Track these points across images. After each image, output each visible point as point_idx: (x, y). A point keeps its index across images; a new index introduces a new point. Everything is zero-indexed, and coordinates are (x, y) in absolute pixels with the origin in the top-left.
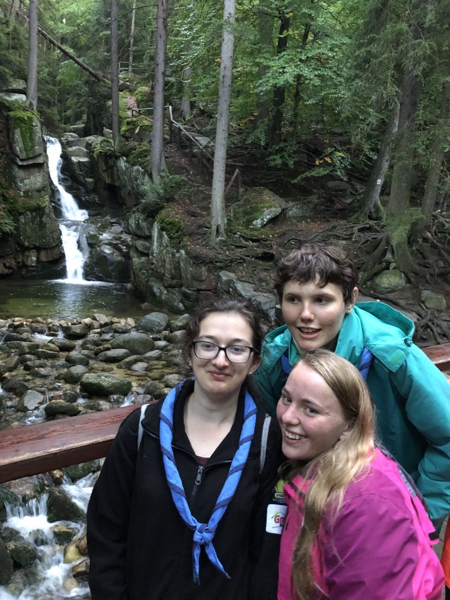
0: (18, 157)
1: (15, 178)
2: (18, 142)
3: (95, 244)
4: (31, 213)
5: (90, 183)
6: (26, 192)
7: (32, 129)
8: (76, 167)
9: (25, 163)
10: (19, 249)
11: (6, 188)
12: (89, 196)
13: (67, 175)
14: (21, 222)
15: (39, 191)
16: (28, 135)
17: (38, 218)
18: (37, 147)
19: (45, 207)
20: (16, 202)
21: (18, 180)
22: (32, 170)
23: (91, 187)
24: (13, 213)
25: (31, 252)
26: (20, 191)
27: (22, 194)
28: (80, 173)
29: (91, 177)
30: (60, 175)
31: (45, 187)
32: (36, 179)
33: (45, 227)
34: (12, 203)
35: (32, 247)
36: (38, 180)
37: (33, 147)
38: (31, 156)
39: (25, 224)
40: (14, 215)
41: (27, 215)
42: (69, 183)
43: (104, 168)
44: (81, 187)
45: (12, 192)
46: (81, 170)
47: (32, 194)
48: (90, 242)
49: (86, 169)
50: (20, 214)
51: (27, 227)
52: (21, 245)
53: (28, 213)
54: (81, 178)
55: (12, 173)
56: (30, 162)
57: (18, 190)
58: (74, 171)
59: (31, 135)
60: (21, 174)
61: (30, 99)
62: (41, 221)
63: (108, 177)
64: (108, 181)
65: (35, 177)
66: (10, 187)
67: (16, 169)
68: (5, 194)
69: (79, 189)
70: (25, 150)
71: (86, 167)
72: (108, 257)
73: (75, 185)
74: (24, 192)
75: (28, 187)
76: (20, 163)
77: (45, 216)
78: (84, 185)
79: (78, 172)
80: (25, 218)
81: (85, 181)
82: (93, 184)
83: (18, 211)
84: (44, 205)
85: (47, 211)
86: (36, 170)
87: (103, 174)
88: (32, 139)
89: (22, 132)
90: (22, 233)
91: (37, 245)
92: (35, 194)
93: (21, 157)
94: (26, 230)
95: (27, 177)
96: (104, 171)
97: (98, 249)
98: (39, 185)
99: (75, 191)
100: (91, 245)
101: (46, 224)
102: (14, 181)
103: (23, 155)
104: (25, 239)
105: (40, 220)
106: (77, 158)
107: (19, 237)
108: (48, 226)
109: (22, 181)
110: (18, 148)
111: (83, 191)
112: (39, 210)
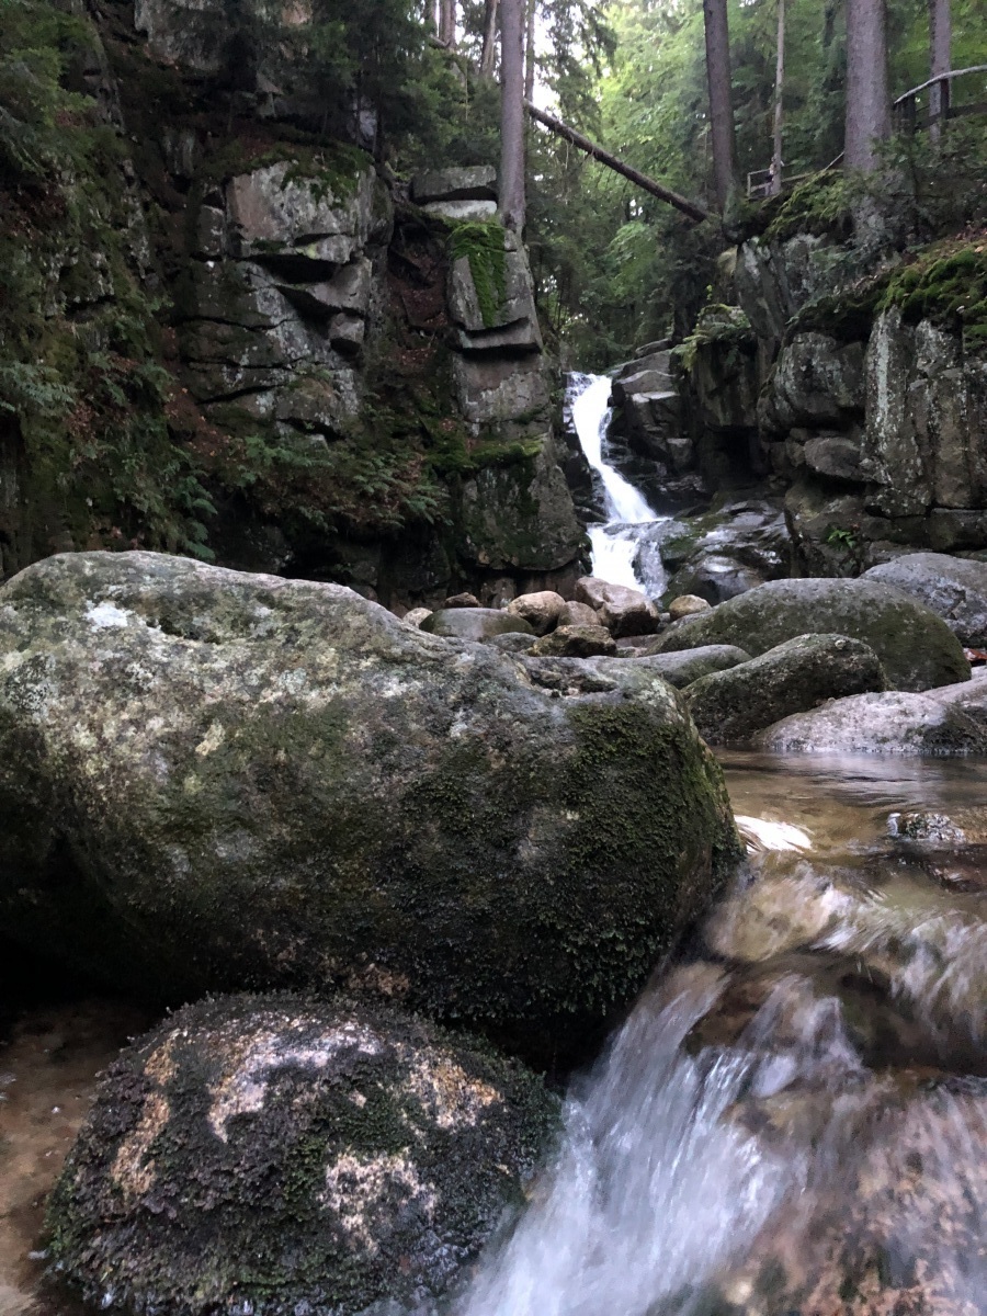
0: (462, 326)
1: (458, 388)
2: (462, 289)
3: (683, 560)
4: (497, 475)
5: (681, 450)
6: (488, 426)
7: (501, 256)
8: (644, 417)
9: (481, 344)
10: (463, 575)
11: (430, 414)
12: (676, 481)
13: (622, 443)
14: (468, 497)
15: (522, 421)
16: (491, 273)
17: (517, 489)
18: (514, 302)
19: (536, 454)
20: (455, 446)
21: (465, 393)
22: (504, 367)
23: (684, 458)
24: (448, 476)
25: (499, 583)
26: (472, 422)
27: (475, 429)
28: (655, 429)
29: (682, 437)
30: (606, 443)
31: (539, 412)
32: (513, 391)
33: (535, 512)
34: (445, 451)
35: (500, 567)
36: (520, 391)
37: (503, 301)
38: (497, 323)
39: (480, 504)
40: (451, 484)
41: (484, 478)
42: (628, 458)
43: (713, 385)
44: (658, 464)
45: (447, 425)
46: (657, 423)
47: (503, 430)
48: (668, 556)
49: (670, 417)
50: (467, 475)
51: (486, 513)
52: (469, 563)
53: (489, 473)
54: (658, 442)
55: (449, 377)
56: (497, 341)
57: (466, 419)
58: (639, 428)
59: (499, 270)
60: (471, 374)
61: (506, 208)
62: (525, 496)
63: (724, 411)
64: (724, 419)
65: (512, 384)
66: (444, 412)
67: (460, 363)
68: (428, 428)
69: (654, 469)
70: (481, 308)
71: (669, 411)
72: (719, 582)
73: (643, 461)
74: (482, 425)
75: (491, 409)
76: (468, 344)
77: (534, 482)
78: (666, 456)
79: (650, 427)
80: (480, 491)
81: (668, 445)
82: (686, 453)
83: (458, 468)
84: (534, 450)
85: (541, 466)
86: (515, 367)
87: (709, 406)
88: (500, 280)
89: (473, 263)
90: (469, 529)
91: (515, 561)
92: (512, 429)
93: (469, 326)
94: (483, 520)
95: (490, 384)
96: (711, 395)
97: (691, 569)
98: (521, 406)
99: (641, 475)
100: (670, 566)
101: (537, 502)
102: (455, 398)
103: (476, 322)
104: (478, 545)
105: (523, 492)
106: (647, 395)
107: (464, 541)
108: (542, 508)
109: (475, 393)
110: (460, 303)
111: (663, 471)
112: (518, 465)
